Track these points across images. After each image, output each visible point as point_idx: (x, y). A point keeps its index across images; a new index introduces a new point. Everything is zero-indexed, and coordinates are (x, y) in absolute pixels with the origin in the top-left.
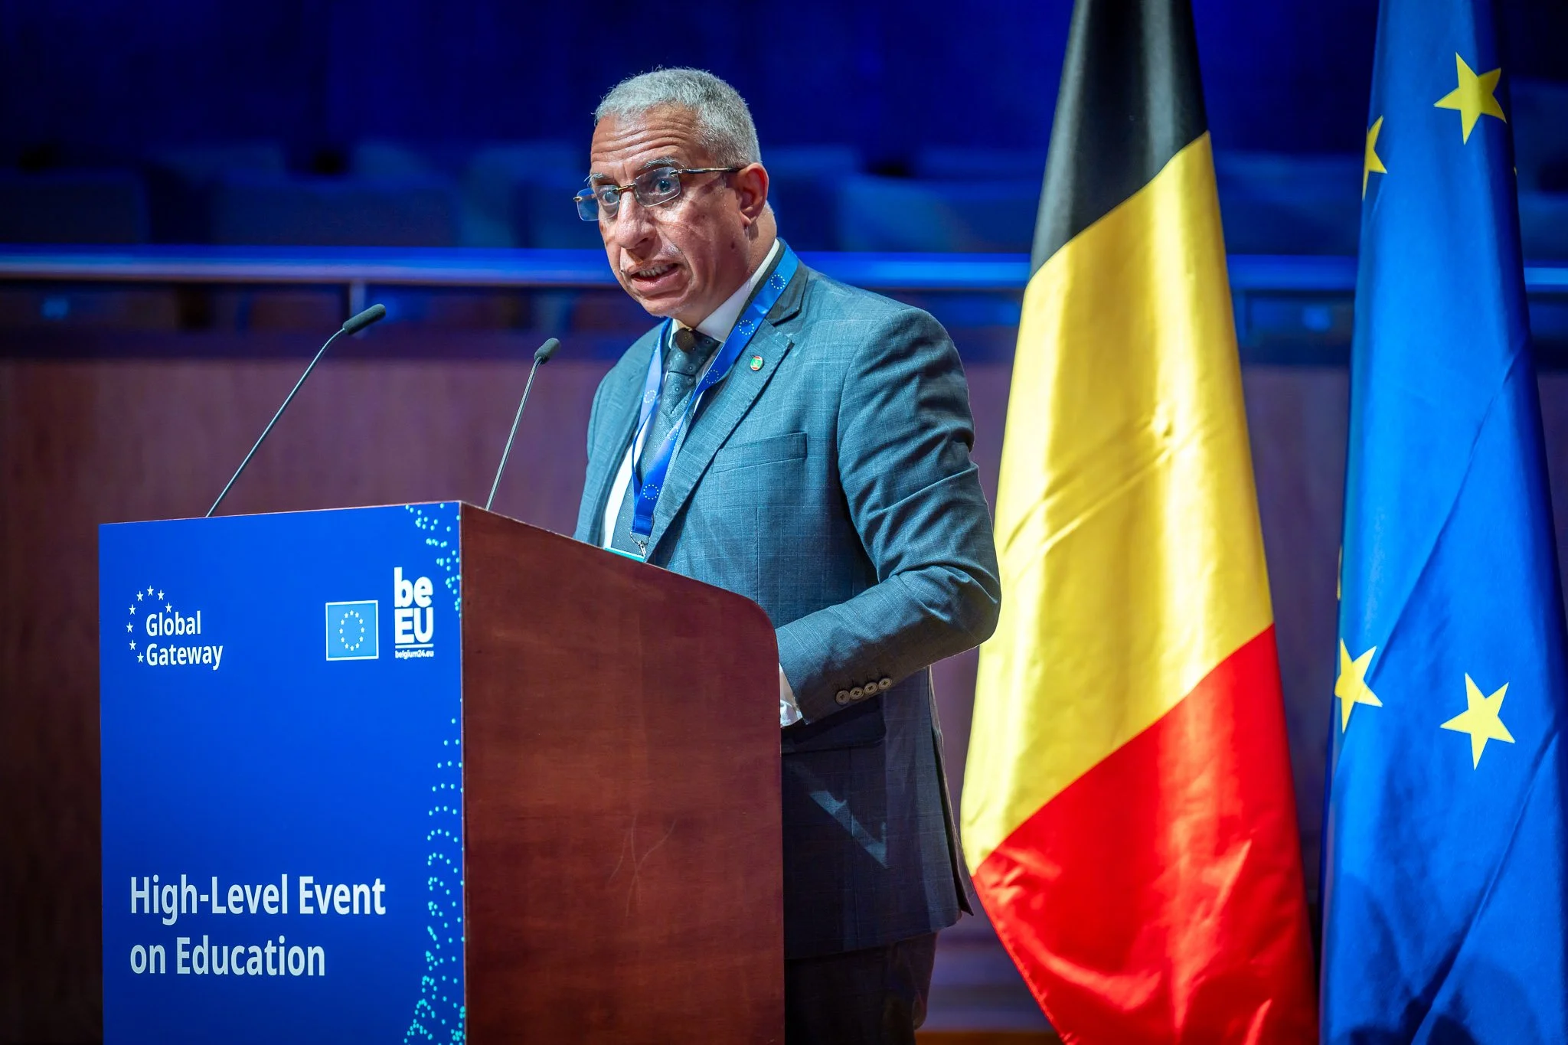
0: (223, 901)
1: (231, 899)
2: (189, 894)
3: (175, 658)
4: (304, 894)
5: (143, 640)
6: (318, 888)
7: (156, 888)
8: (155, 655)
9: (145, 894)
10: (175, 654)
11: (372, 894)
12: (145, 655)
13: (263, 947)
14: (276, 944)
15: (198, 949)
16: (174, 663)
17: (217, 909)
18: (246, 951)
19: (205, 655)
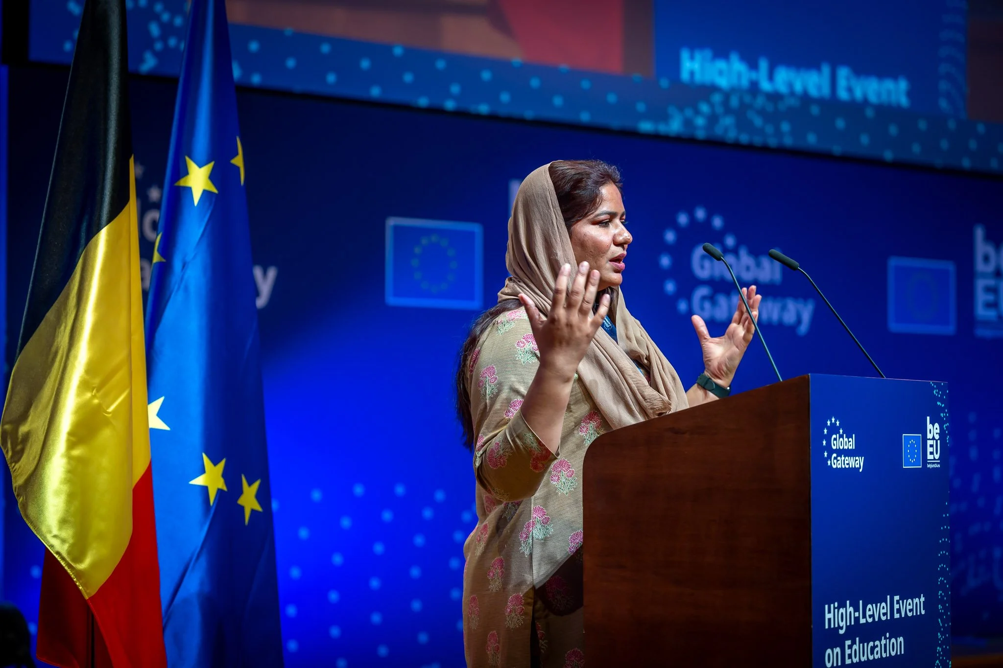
0: (864, 616)
1: (868, 613)
2: (850, 612)
3: (844, 464)
4: (896, 606)
5: (831, 451)
6: (901, 601)
7: (836, 610)
8: (835, 461)
9: (831, 616)
10: (844, 460)
11: (920, 602)
12: (831, 460)
13: (880, 641)
14: (886, 638)
15: (855, 647)
16: (843, 467)
17: (862, 621)
18: (874, 644)
19: (857, 462)
